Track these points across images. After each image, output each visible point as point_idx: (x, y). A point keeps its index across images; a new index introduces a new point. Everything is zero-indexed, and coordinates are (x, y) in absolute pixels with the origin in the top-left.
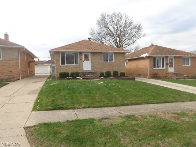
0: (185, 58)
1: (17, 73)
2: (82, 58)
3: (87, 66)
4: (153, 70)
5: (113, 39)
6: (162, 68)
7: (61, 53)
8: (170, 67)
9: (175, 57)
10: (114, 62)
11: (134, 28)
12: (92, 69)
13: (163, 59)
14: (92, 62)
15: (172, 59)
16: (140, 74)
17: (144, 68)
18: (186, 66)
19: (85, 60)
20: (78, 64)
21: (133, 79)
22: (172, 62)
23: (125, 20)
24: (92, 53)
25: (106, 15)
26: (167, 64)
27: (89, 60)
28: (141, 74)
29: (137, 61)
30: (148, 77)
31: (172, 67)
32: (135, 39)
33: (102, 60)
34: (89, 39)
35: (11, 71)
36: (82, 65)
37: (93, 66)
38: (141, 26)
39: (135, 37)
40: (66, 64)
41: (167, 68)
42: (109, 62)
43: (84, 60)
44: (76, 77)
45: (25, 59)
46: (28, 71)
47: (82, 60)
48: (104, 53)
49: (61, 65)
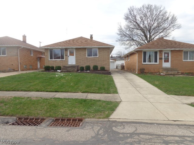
0: (188, 52)
1: (17, 66)
2: (67, 53)
3: (72, 61)
4: (143, 64)
6: (154, 63)
8: (164, 62)
9: (171, 51)
10: (98, 57)
12: (76, 63)
13: (156, 53)
14: (76, 57)
15: (168, 54)
18: (188, 60)
20: (64, 59)
21: (109, 73)
22: (168, 56)
24: (76, 49)
26: (161, 59)
27: (73, 55)
30: (137, 72)
31: (168, 61)
33: (86, 55)
35: (12, 65)
36: (67, 61)
40: (54, 59)
41: (161, 63)
42: (92, 57)
43: (69, 55)
44: (57, 70)
45: (32, 55)
46: (37, 65)
47: (67, 55)
48: (87, 49)
49: (49, 60)
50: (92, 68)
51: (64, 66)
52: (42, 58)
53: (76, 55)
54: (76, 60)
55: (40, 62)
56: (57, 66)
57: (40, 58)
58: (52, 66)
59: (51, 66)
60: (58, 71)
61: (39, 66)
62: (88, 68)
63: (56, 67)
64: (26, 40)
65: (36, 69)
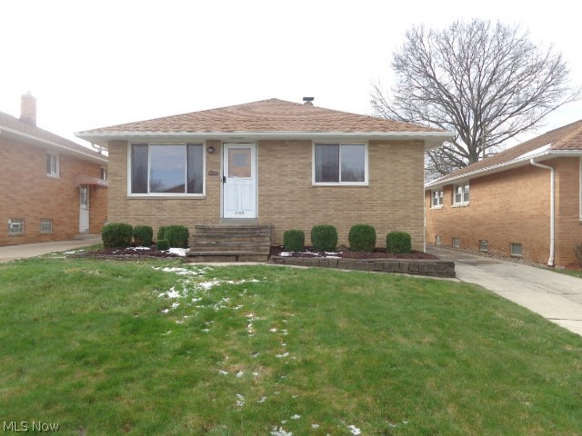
2: (218, 165)
4: (581, 224)
5: (454, 117)
7: (133, 145)
10: (366, 183)
11: (532, 71)
12: (261, 212)
14: (261, 183)
16: (516, 246)
17: (532, 217)
19: (232, 174)
20: (201, 192)
21: (447, 269)
23: (495, 43)
24: (263, 144)
25: (426, 34)
27: (248, 174)
28: (520, 245)
29: (504, 185)
30: (551, 258)
32: (539, 111)
33: (307, 176)
34: (305, 99)
36: (216, 202)
37: (264, 199)
38: (561, 63)
39: (541, 104)
40: (151, 192)
42: (341, 183)
43: (226, 174)
44: (166, 247)
45: (54, 175)
46: (78, 217)
47: (216, 174)
48: (317, 144)
49: (130, 194)
50: (343, 239)
51: (204, 229)
52: (100, 191)
53: (260, 171)
54: (260, 196)
55: (91, 206)
56: (167, 224)
57: (93, 188)
58: (141, 224)
59: (134, 224)
60: (173, 250)
61: (84, 224)
62: (325, 238)
63: (163, 230)
64: (34, 114)
65: (70, 237)
